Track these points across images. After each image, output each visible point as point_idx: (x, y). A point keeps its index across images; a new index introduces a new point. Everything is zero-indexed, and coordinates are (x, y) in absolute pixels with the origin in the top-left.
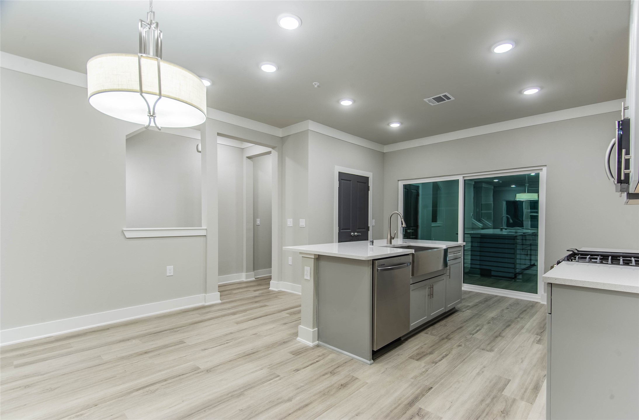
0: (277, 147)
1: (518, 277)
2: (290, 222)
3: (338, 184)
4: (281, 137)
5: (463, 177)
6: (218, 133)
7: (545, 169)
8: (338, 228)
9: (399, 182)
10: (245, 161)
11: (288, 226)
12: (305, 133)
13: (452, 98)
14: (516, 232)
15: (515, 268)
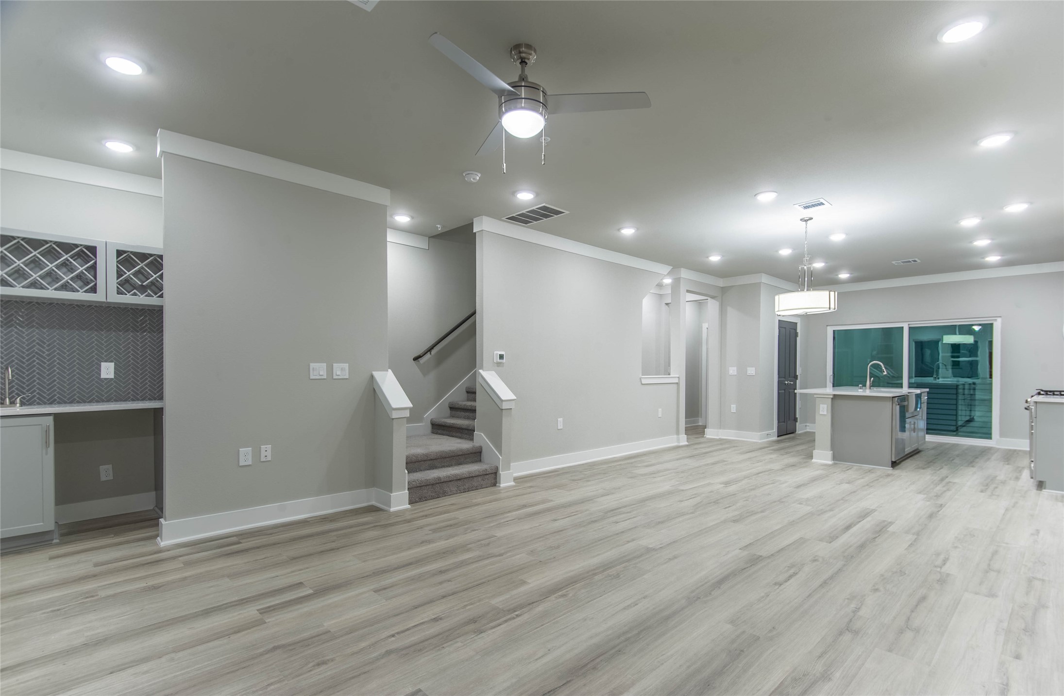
0: (717, 297)
1: (959, 430)
2: (733, 371)
3: (778, 332)
4: (722, 286)
5: (909, 324)
6: (687, 290)
7: (999, 320)
8: (777, 376)
9: (828, 327)
10: (664, 307)
11: (730, 374)
12: (757, 286)
13: (919, 261)
14: (958, 381)
15: (956, 420)
